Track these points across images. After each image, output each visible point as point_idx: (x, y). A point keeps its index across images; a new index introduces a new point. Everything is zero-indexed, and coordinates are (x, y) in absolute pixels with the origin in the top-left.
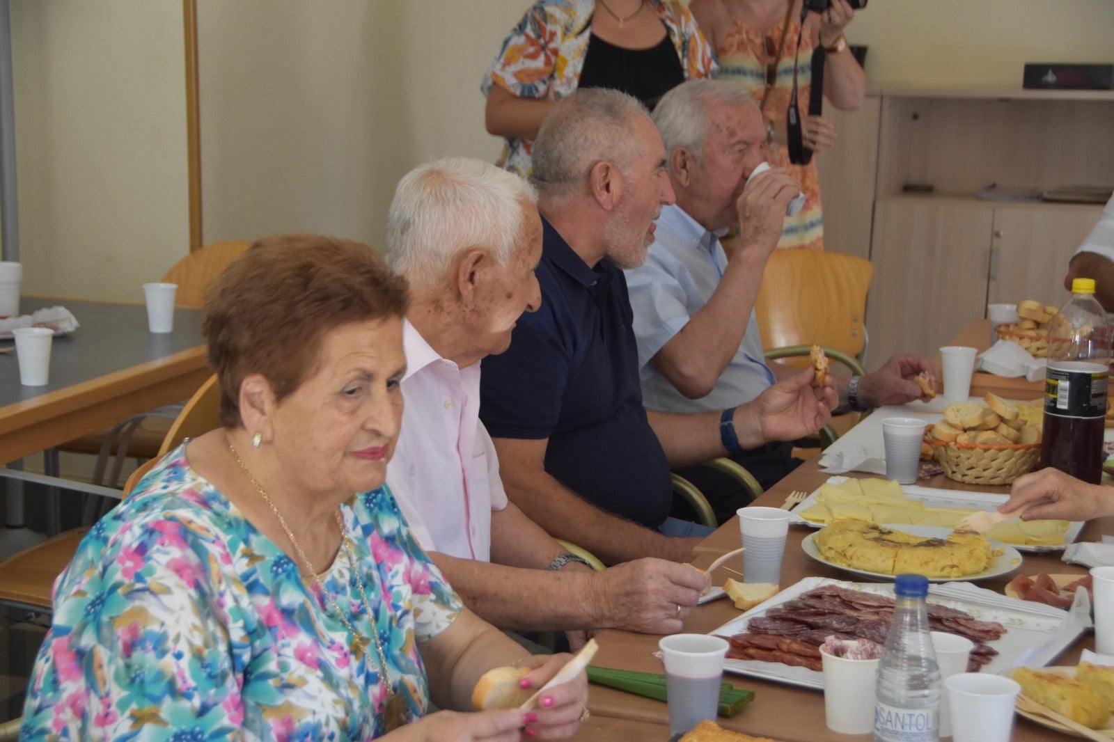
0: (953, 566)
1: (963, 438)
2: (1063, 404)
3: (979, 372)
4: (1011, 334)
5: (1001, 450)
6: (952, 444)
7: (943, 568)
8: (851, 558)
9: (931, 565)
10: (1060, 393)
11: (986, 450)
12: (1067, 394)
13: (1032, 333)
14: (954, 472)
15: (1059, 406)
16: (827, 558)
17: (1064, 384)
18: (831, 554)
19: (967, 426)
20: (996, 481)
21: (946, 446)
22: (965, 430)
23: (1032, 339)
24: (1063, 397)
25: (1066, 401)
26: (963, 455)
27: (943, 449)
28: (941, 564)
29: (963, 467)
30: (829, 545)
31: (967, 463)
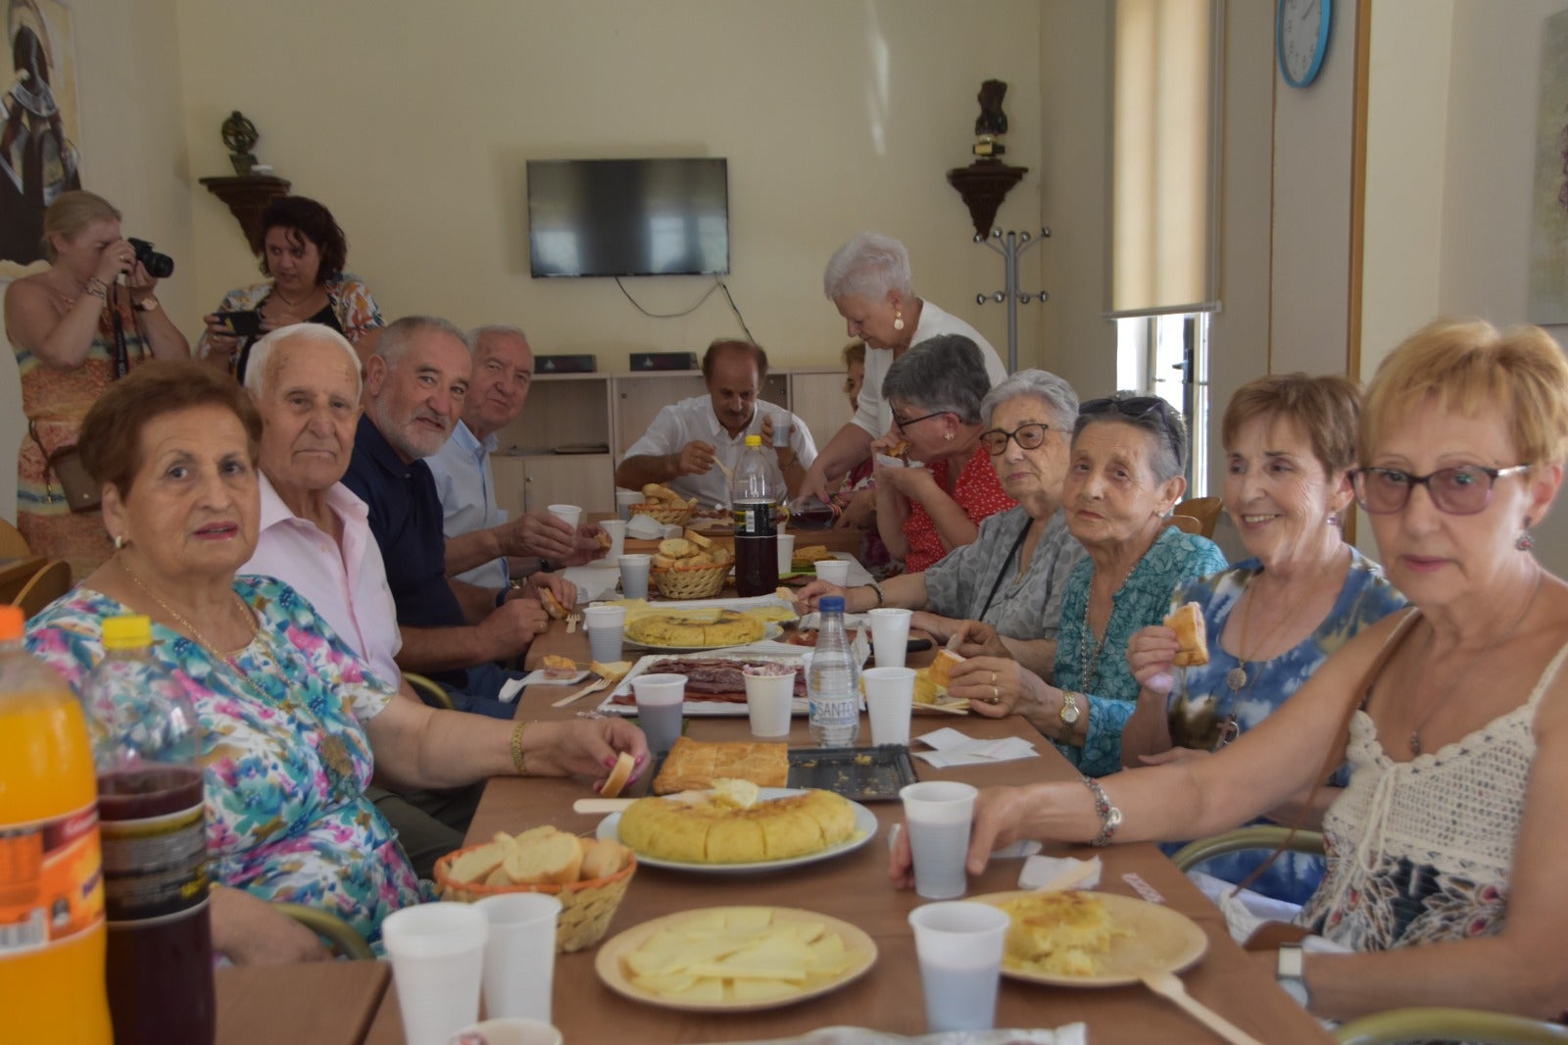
0: (746, 635)
1: (679, 564)
2: (751, 529)
3: (627, 538)
4: (643, 510)
5: (707, 569)
6: (671, 569)
7: (739, 637)
8: (670, 639)
9: (732, 635)
10: (748, 521)
11: (697, 570)
12: (753, 521)
13: (659, 507)
14: (671, 592)
15: (748, 531)
16: (647, 643)
17: (751, 514)
18: (651, 639)
19: (679, 555)
20: (703, 595)
21: (667, 571)
22: (677, 559)
23: (660, 511)
24: (750, 523)
25: (753, 526)
26: (680, 577)
27: (663, 574)
28: (738, 634)
29: (680, 587)
30: (646, 633)
31: (683, 583)
